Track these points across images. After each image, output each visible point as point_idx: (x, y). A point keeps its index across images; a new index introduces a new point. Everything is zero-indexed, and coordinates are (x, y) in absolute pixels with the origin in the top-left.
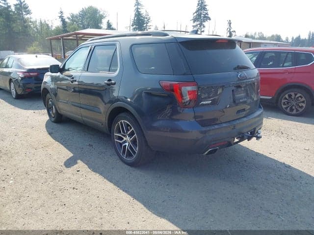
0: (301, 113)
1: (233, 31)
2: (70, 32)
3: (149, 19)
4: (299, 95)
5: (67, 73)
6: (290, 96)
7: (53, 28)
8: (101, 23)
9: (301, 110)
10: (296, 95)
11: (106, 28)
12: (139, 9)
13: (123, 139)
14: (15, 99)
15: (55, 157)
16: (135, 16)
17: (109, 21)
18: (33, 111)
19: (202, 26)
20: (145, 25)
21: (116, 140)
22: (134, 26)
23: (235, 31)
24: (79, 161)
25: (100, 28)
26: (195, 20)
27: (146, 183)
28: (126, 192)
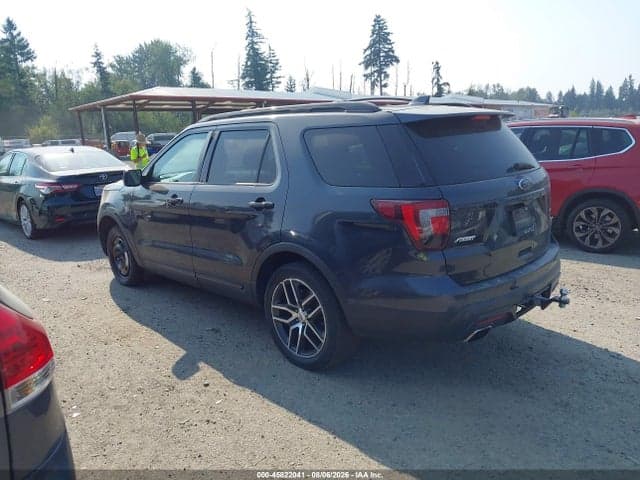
0: (613, 245)
1: (444, 84)
2: (116, 95)
3: (277, 64)
4: (606, 211)
5: (156, 185)
6: (589, 214)
7: (82, 86)
8: (179, 73)
9: (612, 241)
10: (600, 211)
11: (189, 84)
12: (256, 43)
13: (291, 315)
14: (31, 238)
15: (150, 359)
16: (248, 59)
17: (195, 69)
18: (76, 264)
19: (383, 75)
20: (268, 76)
21: (274, 318)
22: (247, 80)
23: (448, 84)
24: (201, 365)
25: (177, 84)
26: (367, 63)
27: (351, 403)
28: (316, 423)
